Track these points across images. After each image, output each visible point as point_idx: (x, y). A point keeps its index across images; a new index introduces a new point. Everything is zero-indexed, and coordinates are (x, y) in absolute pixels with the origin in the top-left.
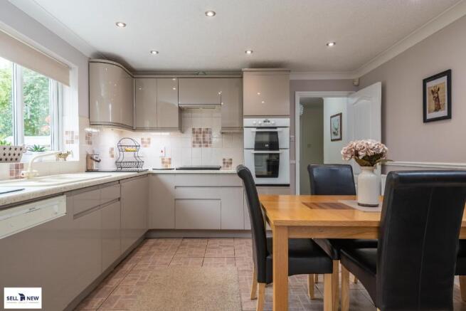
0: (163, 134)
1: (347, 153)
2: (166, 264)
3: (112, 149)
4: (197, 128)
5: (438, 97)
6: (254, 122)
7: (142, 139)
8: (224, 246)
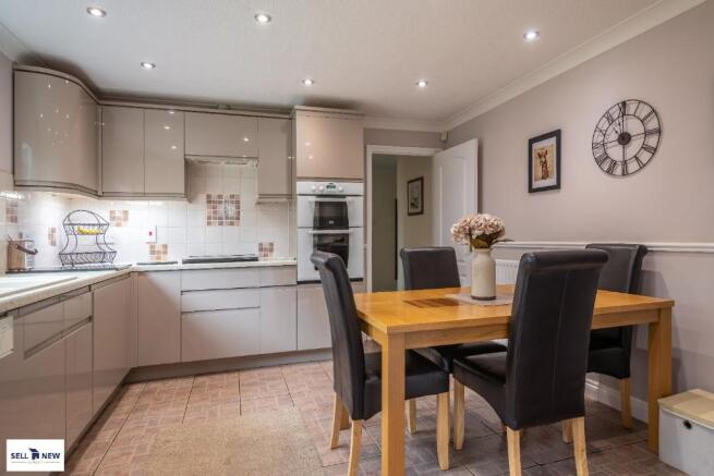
0: (152, 203)
1: (459, 232)
2: (177, 420)
3: (53, 230)
4: (214, 194)
5: (545, 162)
6: (314, 188)
7: (112, 212)
8: (268, 379)
